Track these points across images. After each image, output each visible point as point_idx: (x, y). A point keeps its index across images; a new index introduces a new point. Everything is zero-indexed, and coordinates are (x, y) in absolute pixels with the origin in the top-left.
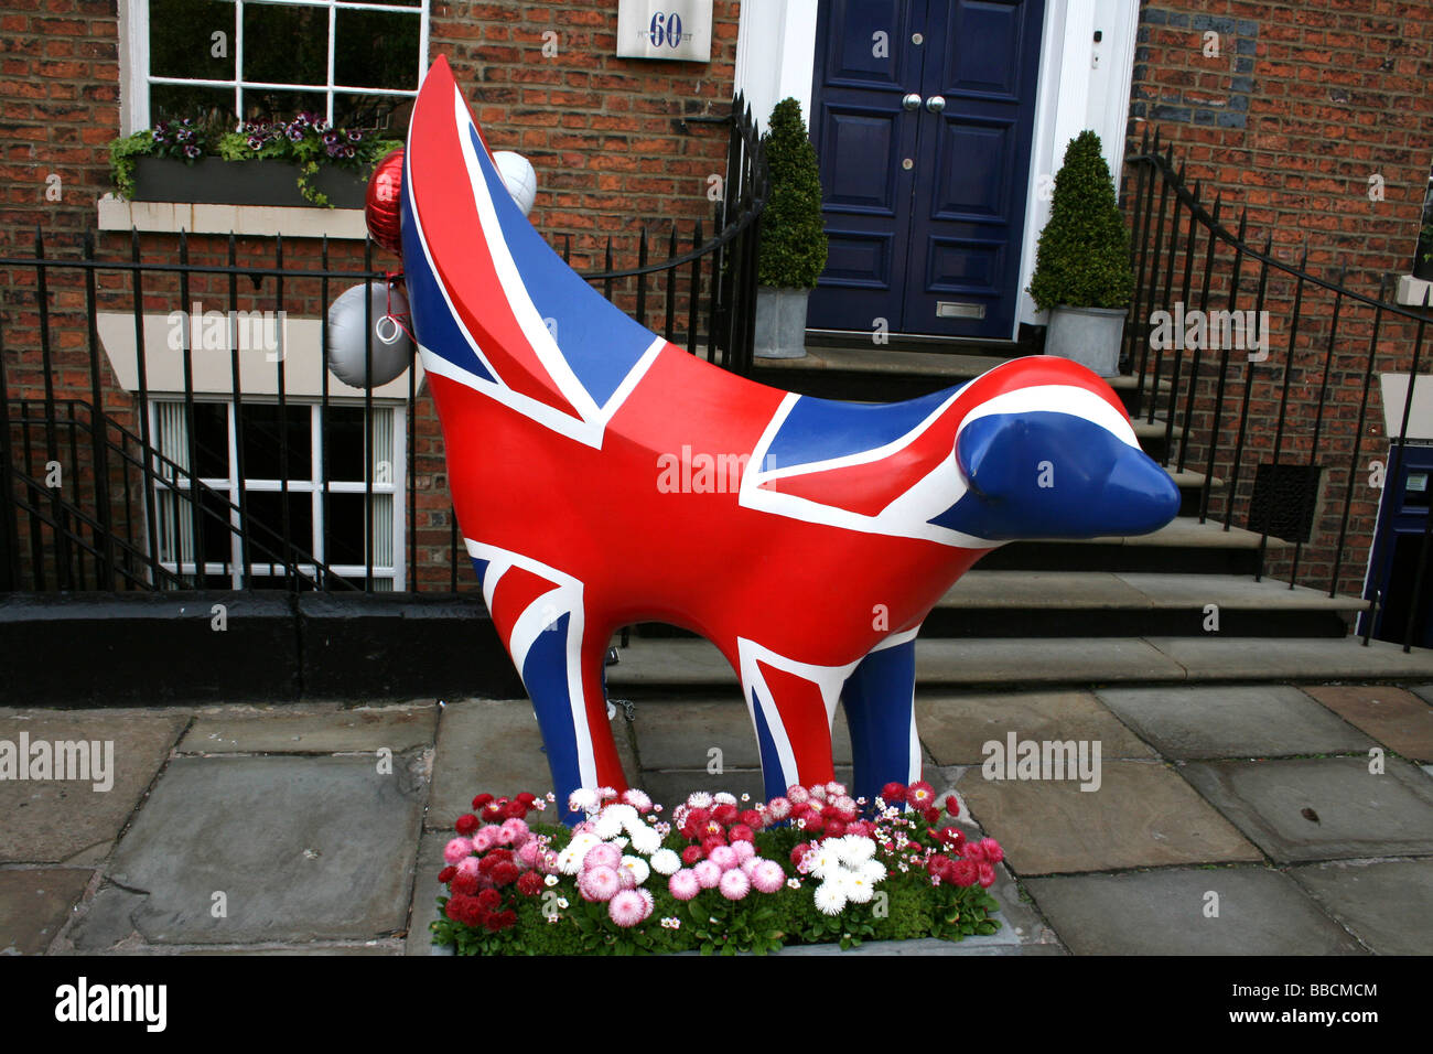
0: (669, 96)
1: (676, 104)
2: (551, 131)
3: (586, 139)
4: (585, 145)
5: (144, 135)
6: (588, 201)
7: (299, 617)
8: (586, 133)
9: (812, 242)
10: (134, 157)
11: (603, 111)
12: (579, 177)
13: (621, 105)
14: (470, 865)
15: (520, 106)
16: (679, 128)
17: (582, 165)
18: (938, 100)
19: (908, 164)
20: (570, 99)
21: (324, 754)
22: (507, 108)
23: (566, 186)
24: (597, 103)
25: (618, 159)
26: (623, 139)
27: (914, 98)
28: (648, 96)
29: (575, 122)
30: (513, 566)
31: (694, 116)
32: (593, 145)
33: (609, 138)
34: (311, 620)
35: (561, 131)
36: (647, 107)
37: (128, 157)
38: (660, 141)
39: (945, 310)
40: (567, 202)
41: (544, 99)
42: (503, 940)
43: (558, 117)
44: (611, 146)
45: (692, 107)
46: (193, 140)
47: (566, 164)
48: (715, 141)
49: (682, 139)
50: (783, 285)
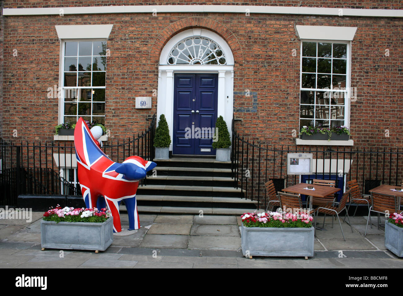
0: (145, 114)
1: (146, 116)
2: (125, 122)
3: (131, 122)
4: (131, 124)
5: (61, 125)
6: (132, 133)
7: (67, 199)
8: (131, 121)
9: (166, 139)
10: (59, 129)
11: (134, 118)
12: (130, 129)
13: (137, 117)
15: (120, 118)
16: (147, 120)
17: (131, 127)
18: (197, 111)
20: (128, 116)
22: (118, 118)
23: (128, 131)
24: (133, 116)
25: (137, 126)
26: (137, 122)
27: (193, 111)
28: (141, 115)
29: (129, 120)
30: (83, 187)
31: (150, 118)
32: (132, 123)
33: (135, 122)
34: (68, 199)
35: (127, 121)
36: (141, 117)
37: (58, 129)
38: (144, 122)
39: (203, 150)
40: (128, 133)
41: (124, 116)
43: (126, 120)
44: (135, 123)
45: (149, 116)
46: (67, 126)
47: (128, 127)
49: (148, 122)
50: (161, 147)
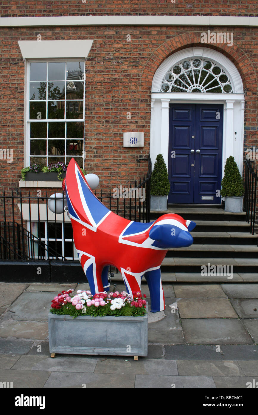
0: (135, 154)
1: (137, 156)
2: (110, 163)
3: (118, 164)
4: (118, 166)
5: (28, 168)
6: (119, 178)
7: (50, 265)
8: (118, 163)
9: (166, 185)
10: (26, 172)
11: (121, 158)
12: (117, 173)
13: (125, 157)
14: (57, 300)
15: (104, 158)
16: (138, 161)
17: (117, 170)
18: (198, 151)
19: (193, 165)
20: (114, 156)
21: (52, 292)
22: (101, 159)
23: (114, 175)
24: (120, 157)
25: (125, 169)
26: (126, 164)
27: (193, 150)
28: (131, 155)
29: (115, 161)
30: (83, 254)
31: (141, 158)
32: (119, 166)
33: (123, 164)
34: (53, 266)
35: (112, 163)
36: (131, 157)
37: (25, 172)
38: (134, 164)
39: (204, 198)
40: (114, 178)
41: (109, 157)
42: (60, 312)
43: (111, 161)
44: (123, 166)
45: (141, 156)
46: (37, 169)
47: (114, 170)
48: (146, 163)
49: (139, 163)
50: (159, 195)
